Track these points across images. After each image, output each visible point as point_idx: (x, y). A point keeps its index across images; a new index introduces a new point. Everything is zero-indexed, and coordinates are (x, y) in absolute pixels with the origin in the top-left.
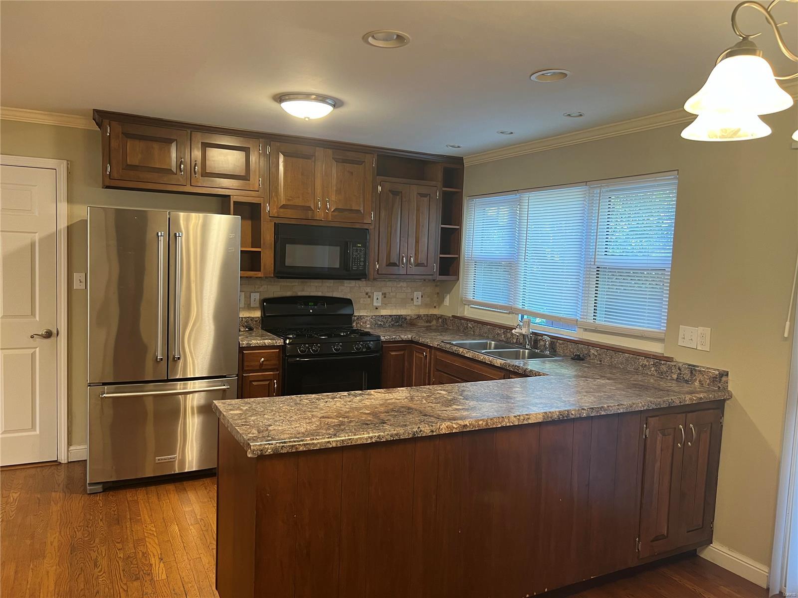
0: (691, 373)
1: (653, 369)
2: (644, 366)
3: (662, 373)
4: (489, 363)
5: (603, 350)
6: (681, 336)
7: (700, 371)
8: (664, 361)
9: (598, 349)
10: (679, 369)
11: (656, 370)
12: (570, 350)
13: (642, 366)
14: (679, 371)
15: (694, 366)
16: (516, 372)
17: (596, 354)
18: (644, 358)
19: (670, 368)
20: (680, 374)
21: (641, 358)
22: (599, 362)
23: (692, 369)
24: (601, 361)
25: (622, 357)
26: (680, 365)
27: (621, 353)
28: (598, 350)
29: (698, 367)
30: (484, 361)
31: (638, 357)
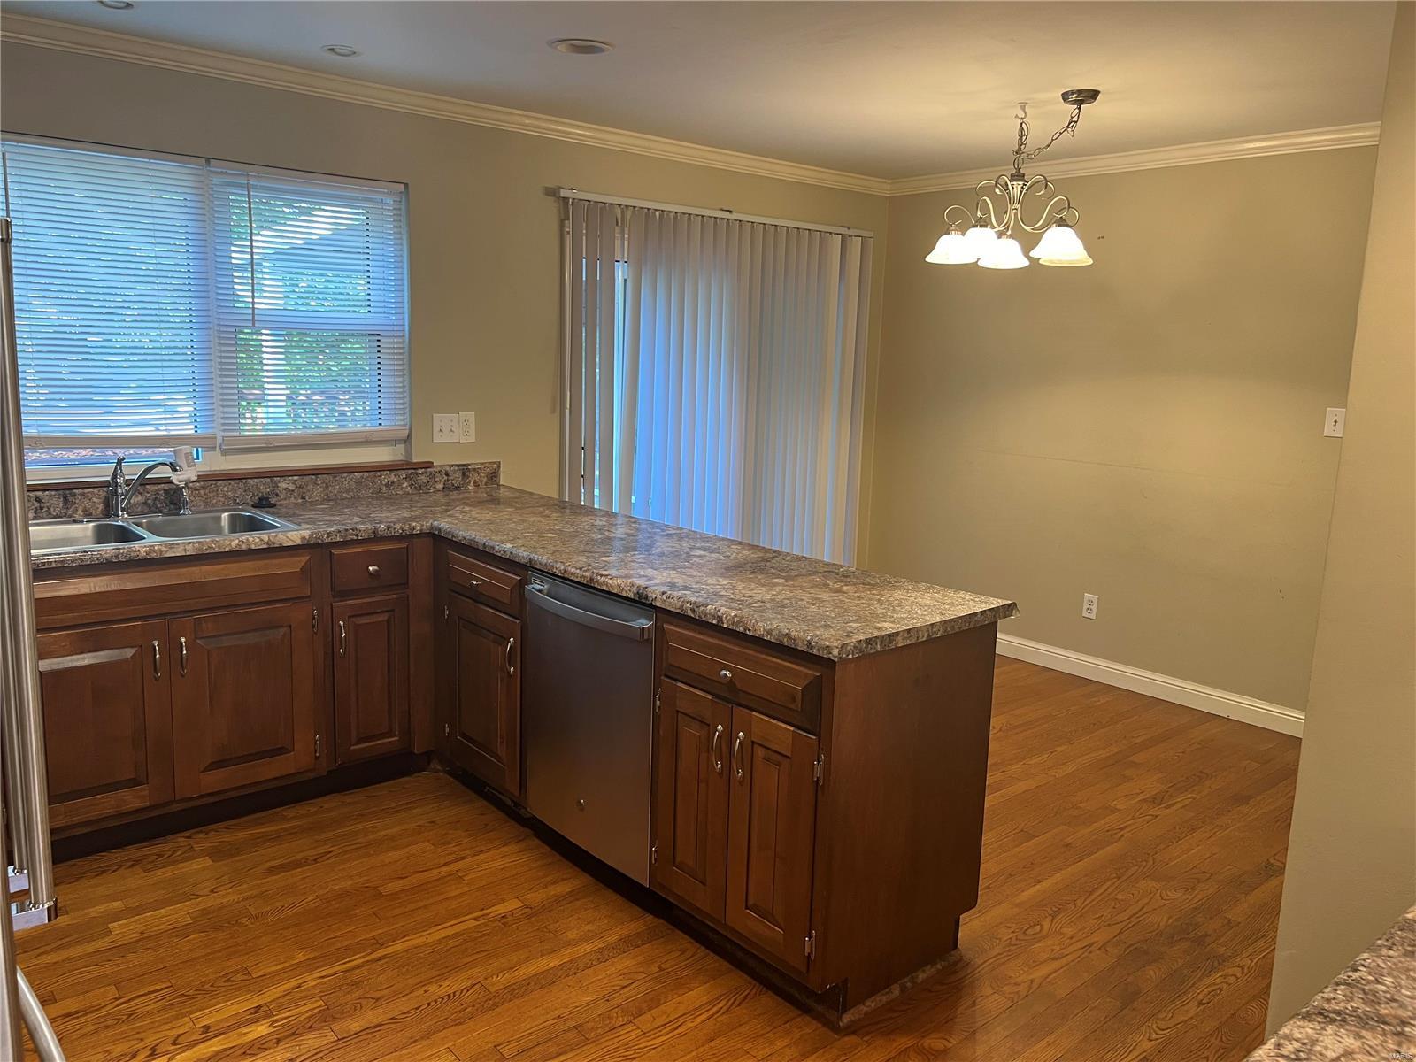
0: (464, 474)
1: (406, 484)
2: (389, 485)
3: (420, 486)
4: (265, 546)
5: (307, 478)
6: (436, 429)
7: (474, 470)
8: (421, 468)
9: (296, 478)
10: (447, 474)
11: (411, 486)
12: (225, 496)
13: (387, 485)
14: (446, 478)
15: (464, 465)
16: (352, 540)
17: (292, 487)
18: (388, 472)
19: (433, 476)
20: (448, 481)
21: (385, 473)
22: (300, 501)
23: (464, 470)
24: (303, 498)
25: (348, 481)
26: (448, 469)
27: (345, 475)
28: (296, 481)
29: (469, 465)
30: (244, 547)
31: (379, 474)
